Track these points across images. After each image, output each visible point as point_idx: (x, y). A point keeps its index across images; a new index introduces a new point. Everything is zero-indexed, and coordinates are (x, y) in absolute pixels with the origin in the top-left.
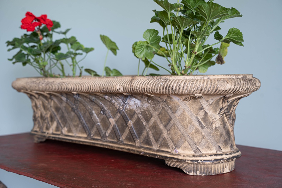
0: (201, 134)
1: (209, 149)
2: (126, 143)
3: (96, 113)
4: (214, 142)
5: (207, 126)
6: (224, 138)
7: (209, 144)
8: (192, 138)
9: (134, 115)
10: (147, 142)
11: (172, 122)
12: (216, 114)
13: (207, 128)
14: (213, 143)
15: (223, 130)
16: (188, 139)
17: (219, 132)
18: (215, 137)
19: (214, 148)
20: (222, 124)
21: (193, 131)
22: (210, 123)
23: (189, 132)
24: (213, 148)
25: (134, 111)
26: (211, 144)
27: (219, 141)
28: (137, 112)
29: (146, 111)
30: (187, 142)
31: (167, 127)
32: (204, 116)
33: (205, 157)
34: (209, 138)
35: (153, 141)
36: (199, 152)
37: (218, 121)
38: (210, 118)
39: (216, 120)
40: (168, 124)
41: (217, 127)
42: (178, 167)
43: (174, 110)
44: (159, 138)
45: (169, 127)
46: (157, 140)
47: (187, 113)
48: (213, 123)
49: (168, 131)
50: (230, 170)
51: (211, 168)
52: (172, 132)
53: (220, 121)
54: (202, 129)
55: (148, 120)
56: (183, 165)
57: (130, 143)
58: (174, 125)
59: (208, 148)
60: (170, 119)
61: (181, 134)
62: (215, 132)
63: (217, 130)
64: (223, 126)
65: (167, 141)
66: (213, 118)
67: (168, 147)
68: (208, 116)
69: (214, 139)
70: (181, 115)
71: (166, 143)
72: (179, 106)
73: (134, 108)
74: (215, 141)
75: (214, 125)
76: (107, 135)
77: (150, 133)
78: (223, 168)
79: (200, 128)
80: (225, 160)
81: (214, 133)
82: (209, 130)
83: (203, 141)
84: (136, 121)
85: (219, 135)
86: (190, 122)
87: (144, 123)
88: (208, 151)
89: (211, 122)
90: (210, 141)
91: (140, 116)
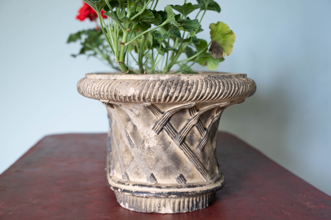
0: (131, 154)
1: (138, 176)
4: (145, 168)
5: (137, 144)
6: (165, 165)
7: (138, 169)
8: (123, 158)
12: (149, 128)
13: (137, 147)
14: (143, 168)
15: (163, 153)
16: (120, 158)
17: (154, 155)
18: (148, 160)
19: (145, 176)
20: (160, 145)
21: (124, 149)
22: (140, 141)
23: (121, 150)
24: (143, 175)
26: (141, 169)
27: (153, 168)
32: (133, 131)
33: (127, 186)
34: (139, 162)
36: (125, 178)
37: (153, 139)
38: (140, 133)
39: (150, 137)
41: (151, 147)
47: (118, 125)
48: (145, 141)
50: (174, 210)
51: (141, 203)
53: (156, 140)
54: (132, 147)
59: (137, 174)
62: (148, 154)
63: (151, 151)
64: (162, 147)
66: (146, 135)
68: (138, 131)
69: (146, 164)
70: (115, 126)
74: (147, 167)
75: (146, 145)
78: (159, 205)
79: (129, 146)
80: (152, 195)
81: (145, 154)
82: (139, 151)
83: (132, 163)
85: (154, 159)
86: (121, 137)
88: (137, 178)
89: (142, 140)
90: (140, 165)
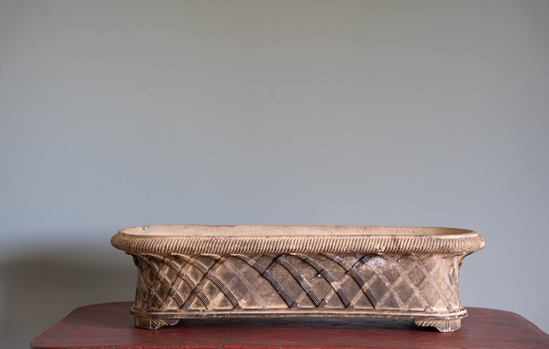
0: (451, 290)
1: (456, 305)
2: (359, 308)
3: (306, 277)
5: (454, 282)
7: (456, 300)
8: (445, 295)
9: (372, 275)
10: (392, 303)
11: (426, 280)
16: (442, 296)
21: (446, 288)
22: (455, 279)
23: (443, 289)
25: (373, 271)
28: (377, 272)
29: (391, 271)
30: (441, 300)
31: (420, 286)
32: (453, 272)
33: (458, 313)
34: (455, 293)
35: (399, 302)
36: (451, 308)
38: (455, 274)
40: (421, 283)
42: (432, 326)
43: (429, 269)
44: (408, 298)
45: (421, 286)
46: (405, 301)
47: (441, 271)
49: (420, 290)
51: (457, 323)
52: (426, 290)
54: (452, 285)
55: (392, 280)
56: (437, 323)
57: (365, 308)
58: (428, 283)
59: (455, 303)
60: (424, 277)
61: (435, 292)
65: (419, 301)
67: (420, 306)
68: (455, 272)
70: (436, 272)
71: (418, 303)
72: (435, 264)
73: (374, 268)
76: (327, 302)
77: (396, 294)
79: (450, 285)
82: (455, 286)
83: (452, 296)
84: (374, 282)
86: (443, 280)
87: (387, 284)
88: (456, 307)
91: (380, 276)
